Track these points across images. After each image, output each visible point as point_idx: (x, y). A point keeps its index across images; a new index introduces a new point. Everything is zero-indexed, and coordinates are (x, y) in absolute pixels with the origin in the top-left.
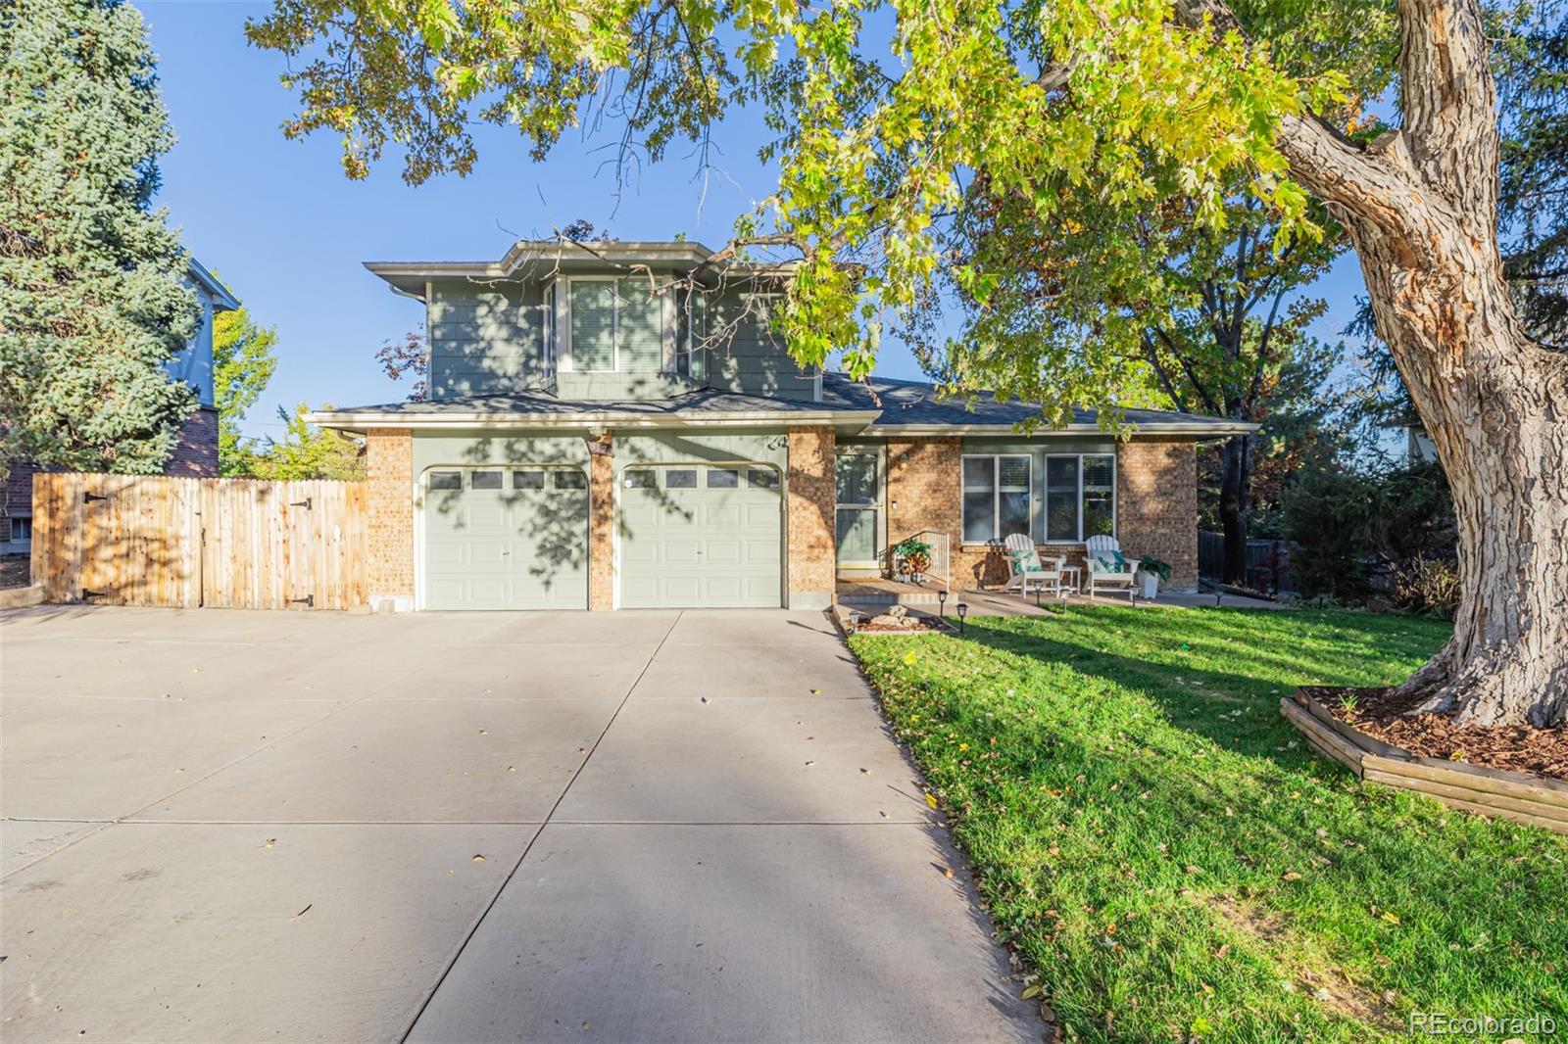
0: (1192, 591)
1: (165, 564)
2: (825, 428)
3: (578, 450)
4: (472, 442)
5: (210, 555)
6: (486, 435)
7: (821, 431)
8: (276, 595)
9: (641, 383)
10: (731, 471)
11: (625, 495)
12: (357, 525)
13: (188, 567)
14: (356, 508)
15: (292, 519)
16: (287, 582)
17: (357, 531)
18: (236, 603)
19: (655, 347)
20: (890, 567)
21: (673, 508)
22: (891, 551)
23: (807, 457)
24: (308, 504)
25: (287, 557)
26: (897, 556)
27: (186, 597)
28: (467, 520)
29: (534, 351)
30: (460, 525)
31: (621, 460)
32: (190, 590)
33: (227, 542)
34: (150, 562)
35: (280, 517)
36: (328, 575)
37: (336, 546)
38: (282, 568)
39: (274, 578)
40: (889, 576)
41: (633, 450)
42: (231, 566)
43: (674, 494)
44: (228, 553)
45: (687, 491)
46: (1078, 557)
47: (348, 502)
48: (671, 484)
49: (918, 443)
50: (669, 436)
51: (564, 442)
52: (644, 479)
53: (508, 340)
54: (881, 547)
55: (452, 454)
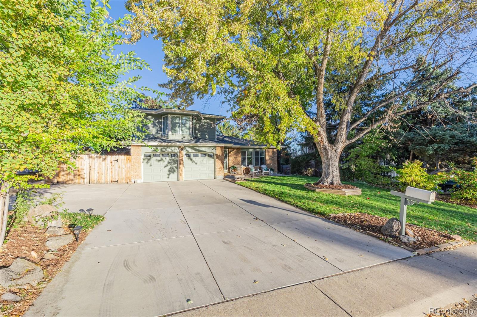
0: (277, 174)
1: (79, 175)
2: (222, 147)
3: (176, 150)
4: (154, 148)
5: (92, 172)
6: (157, 147)
7: (221, 147)
8: (109, 180)
9: (184, 137)
10: (205, 154)
11: (185, 158)
12: (129, 165)
13: (86, 176)
14: (128, 161)
15: (113, 164)
16: (112, 177)
17: (129, 166)
18: (98, 182)
19: (187, 130)
20: (229, 171)
21: (193, 162)
22: (229, 168)
23: (219, 152)
24: (117, 161)
25: (112, 172)
26: (231, 169)
27: (86, 182)
28: (152, 164)
29: (159, 129)
30: (151, 165)
31: (184, 152)
32: (86, 181)
33: (96, 169)
34: (75, 175)
35: (110, 164)
36: (122, 175)
37: (124, 169)
38: (110, 174)
39: (108, 177)
40: (229, 173)
41: (187, 151)
42: (97, 174)
43: (194, 159)
44: (96, 171)
45: (197, 158)
46: (260, 168)
47: (127, 160)
48: (194, 156)
49: (234, 149)
50: (192, 147)
51: (173, 148)
52: (188, 155)
53: (153, 127)
54: (227, 168)
55: (149, 150)
